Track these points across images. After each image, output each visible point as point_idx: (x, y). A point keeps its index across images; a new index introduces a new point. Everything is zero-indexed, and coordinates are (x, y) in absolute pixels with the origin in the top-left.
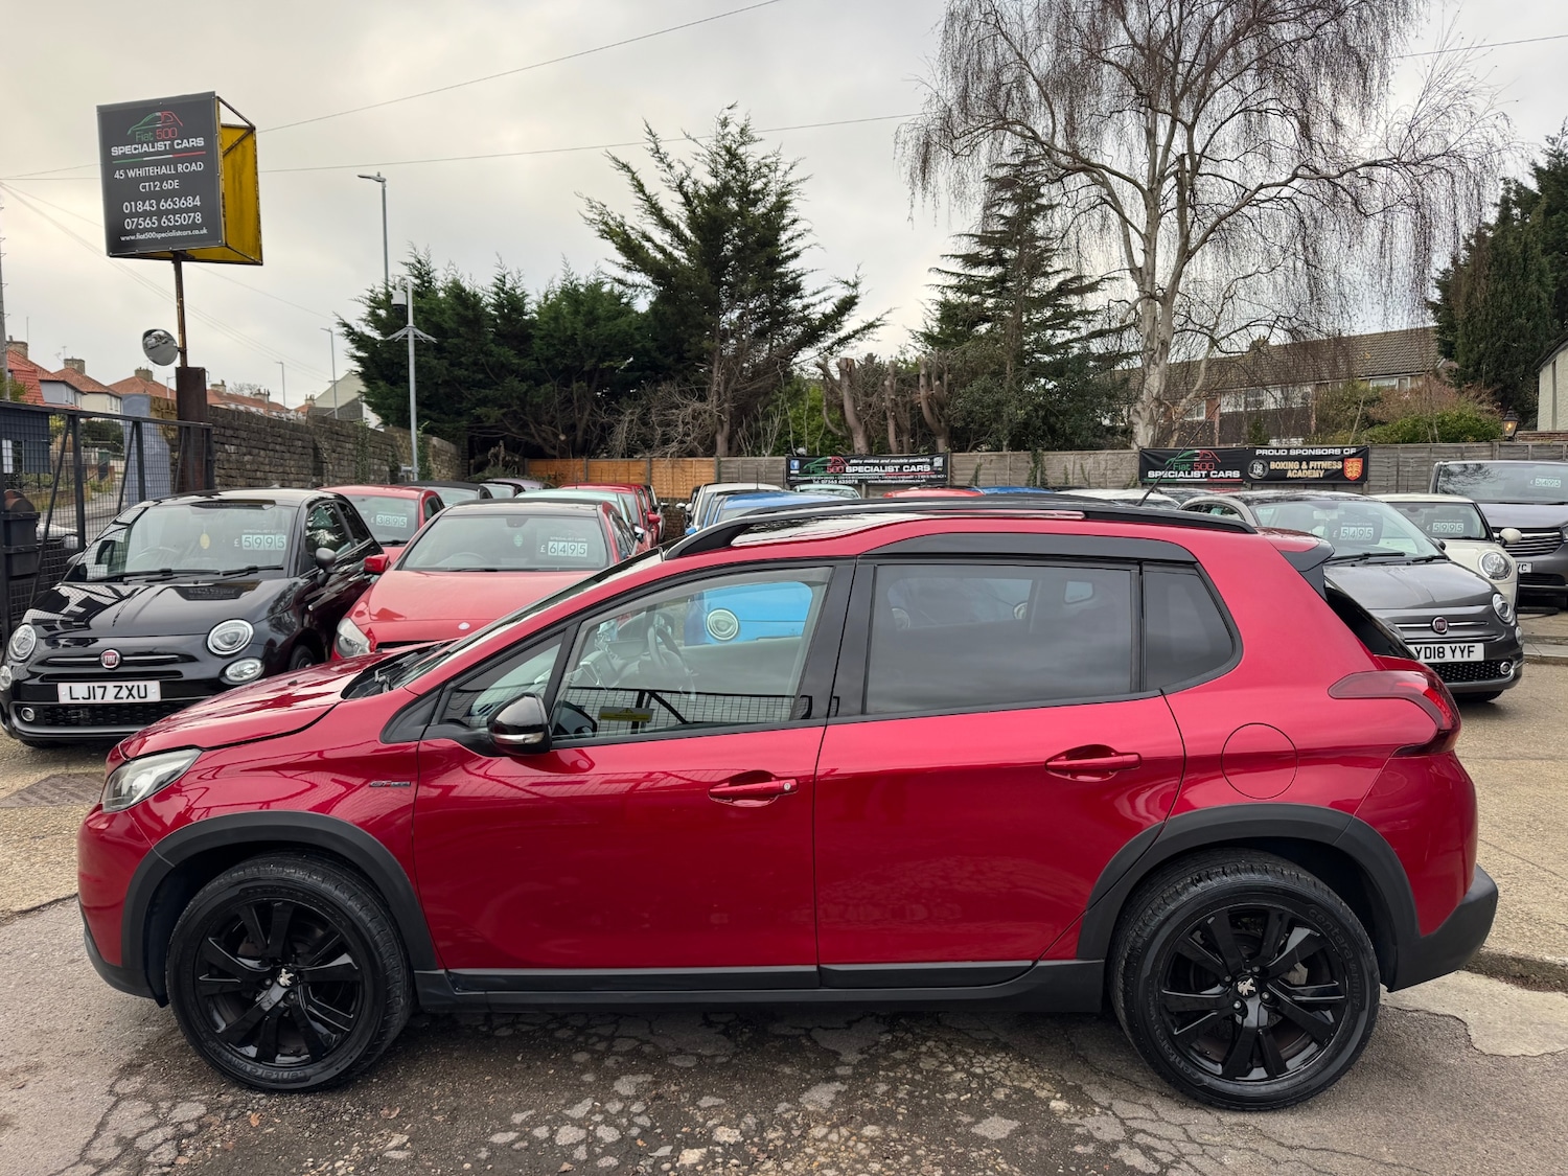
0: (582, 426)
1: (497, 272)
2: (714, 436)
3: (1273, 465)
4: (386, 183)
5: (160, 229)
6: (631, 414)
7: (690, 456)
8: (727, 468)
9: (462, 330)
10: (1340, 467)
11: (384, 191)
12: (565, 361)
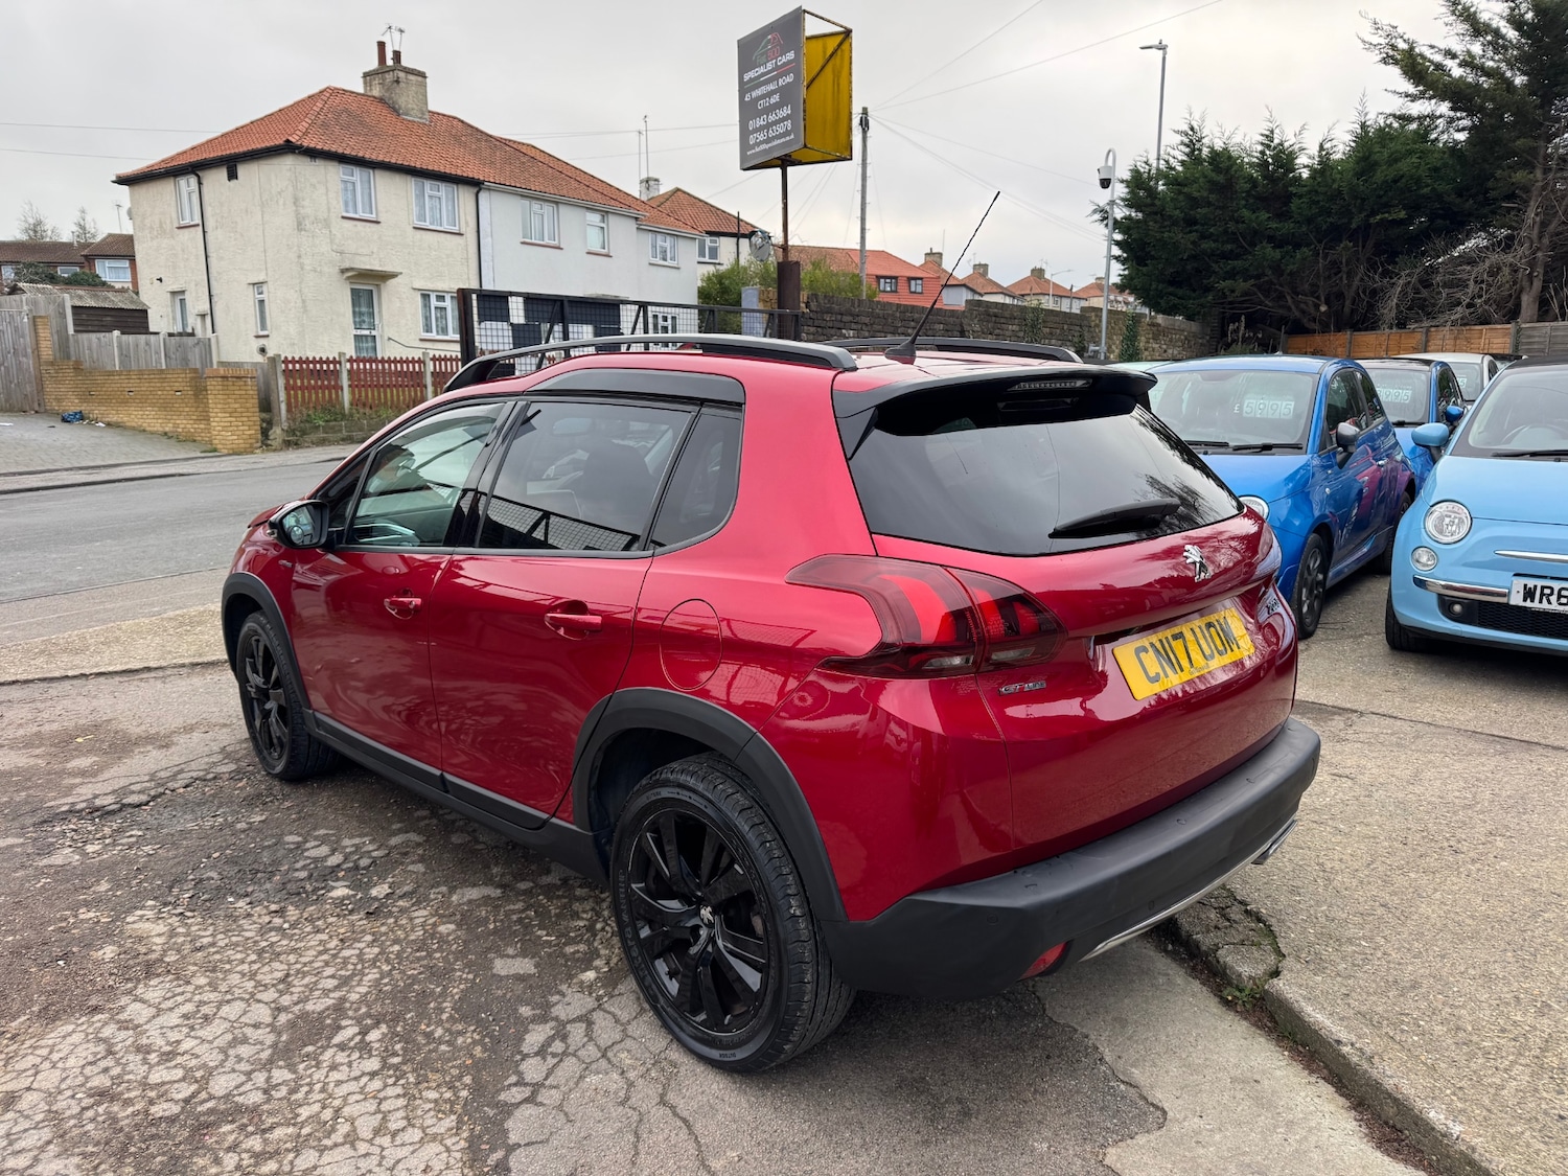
0: (1350, 294)
1: (1264, 128)
2: (1519, 298)
4: (1168, 50)
5: (768, 141)
6: (1409, 275)
7: (1481, 324)
8: (1530, 337)
9: (1213, 197)
11: (1164, 59)
12: (1331, 220)
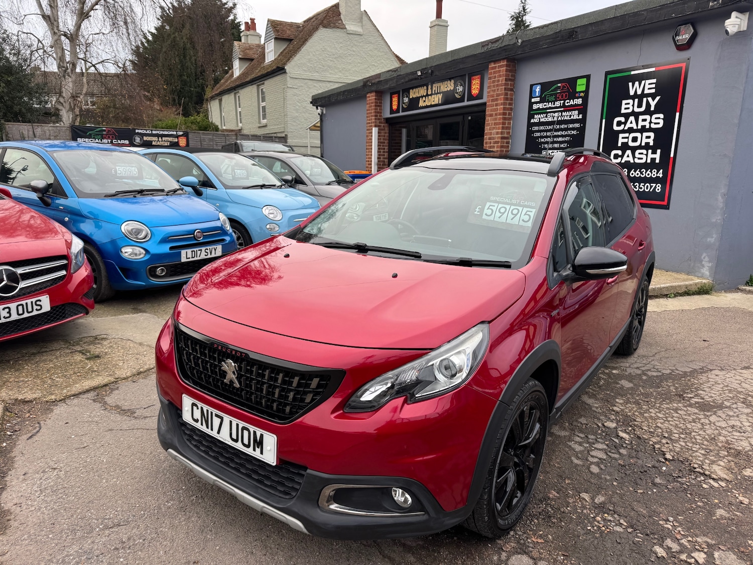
3: (145, 138)
10: (177, 141)
